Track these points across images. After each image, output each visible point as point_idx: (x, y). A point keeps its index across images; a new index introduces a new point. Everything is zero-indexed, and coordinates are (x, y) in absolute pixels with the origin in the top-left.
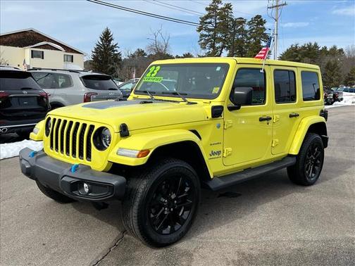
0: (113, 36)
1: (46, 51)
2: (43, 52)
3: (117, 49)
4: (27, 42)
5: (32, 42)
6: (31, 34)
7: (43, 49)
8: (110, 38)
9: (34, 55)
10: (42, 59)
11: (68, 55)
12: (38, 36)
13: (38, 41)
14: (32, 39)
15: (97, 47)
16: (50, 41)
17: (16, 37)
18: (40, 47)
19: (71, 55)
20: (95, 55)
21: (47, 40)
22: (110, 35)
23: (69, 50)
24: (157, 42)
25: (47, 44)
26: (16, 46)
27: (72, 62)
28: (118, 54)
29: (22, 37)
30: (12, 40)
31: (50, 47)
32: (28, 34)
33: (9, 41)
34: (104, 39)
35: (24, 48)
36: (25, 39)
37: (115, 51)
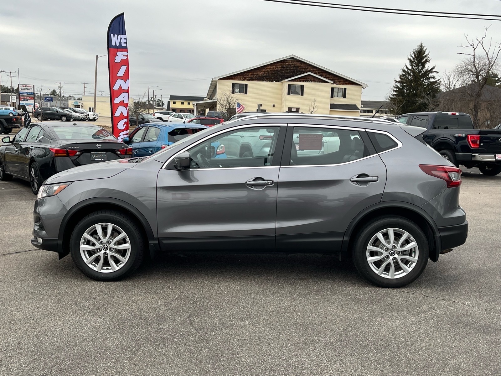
0: (430, 57)
1: (308, 86)
2: (303, 86)
3: (434, 74)
4: (286, 75)
5: (292, 74)
6: (292, 63)
7: (303, 81)
8: (424, 60)
9: (291, 91)
10: (301, 95)
11: (338, 88)
12: (300, 64)
13: (300, 71)
14: (292, 69)
15: (403, 73)
16: (316, 70)
17: (273, 68)
18: (299, 80)
19: (343, 88)
20: (399, 85)
21: (311, 70)
22: (424, 55)
23: (341, 81)
24: (475, 58)
25: (309, 75)
26: (272, 81)
27: (345, 97)
28: (436, 82)
29: (280, 67)
30: (268, 73)
31: (312, 78)
32: (288, 64)
33: (264, 75)
34: (414, 61)
35: (281, 82)
36: (284, 71)
37: (431, 77)
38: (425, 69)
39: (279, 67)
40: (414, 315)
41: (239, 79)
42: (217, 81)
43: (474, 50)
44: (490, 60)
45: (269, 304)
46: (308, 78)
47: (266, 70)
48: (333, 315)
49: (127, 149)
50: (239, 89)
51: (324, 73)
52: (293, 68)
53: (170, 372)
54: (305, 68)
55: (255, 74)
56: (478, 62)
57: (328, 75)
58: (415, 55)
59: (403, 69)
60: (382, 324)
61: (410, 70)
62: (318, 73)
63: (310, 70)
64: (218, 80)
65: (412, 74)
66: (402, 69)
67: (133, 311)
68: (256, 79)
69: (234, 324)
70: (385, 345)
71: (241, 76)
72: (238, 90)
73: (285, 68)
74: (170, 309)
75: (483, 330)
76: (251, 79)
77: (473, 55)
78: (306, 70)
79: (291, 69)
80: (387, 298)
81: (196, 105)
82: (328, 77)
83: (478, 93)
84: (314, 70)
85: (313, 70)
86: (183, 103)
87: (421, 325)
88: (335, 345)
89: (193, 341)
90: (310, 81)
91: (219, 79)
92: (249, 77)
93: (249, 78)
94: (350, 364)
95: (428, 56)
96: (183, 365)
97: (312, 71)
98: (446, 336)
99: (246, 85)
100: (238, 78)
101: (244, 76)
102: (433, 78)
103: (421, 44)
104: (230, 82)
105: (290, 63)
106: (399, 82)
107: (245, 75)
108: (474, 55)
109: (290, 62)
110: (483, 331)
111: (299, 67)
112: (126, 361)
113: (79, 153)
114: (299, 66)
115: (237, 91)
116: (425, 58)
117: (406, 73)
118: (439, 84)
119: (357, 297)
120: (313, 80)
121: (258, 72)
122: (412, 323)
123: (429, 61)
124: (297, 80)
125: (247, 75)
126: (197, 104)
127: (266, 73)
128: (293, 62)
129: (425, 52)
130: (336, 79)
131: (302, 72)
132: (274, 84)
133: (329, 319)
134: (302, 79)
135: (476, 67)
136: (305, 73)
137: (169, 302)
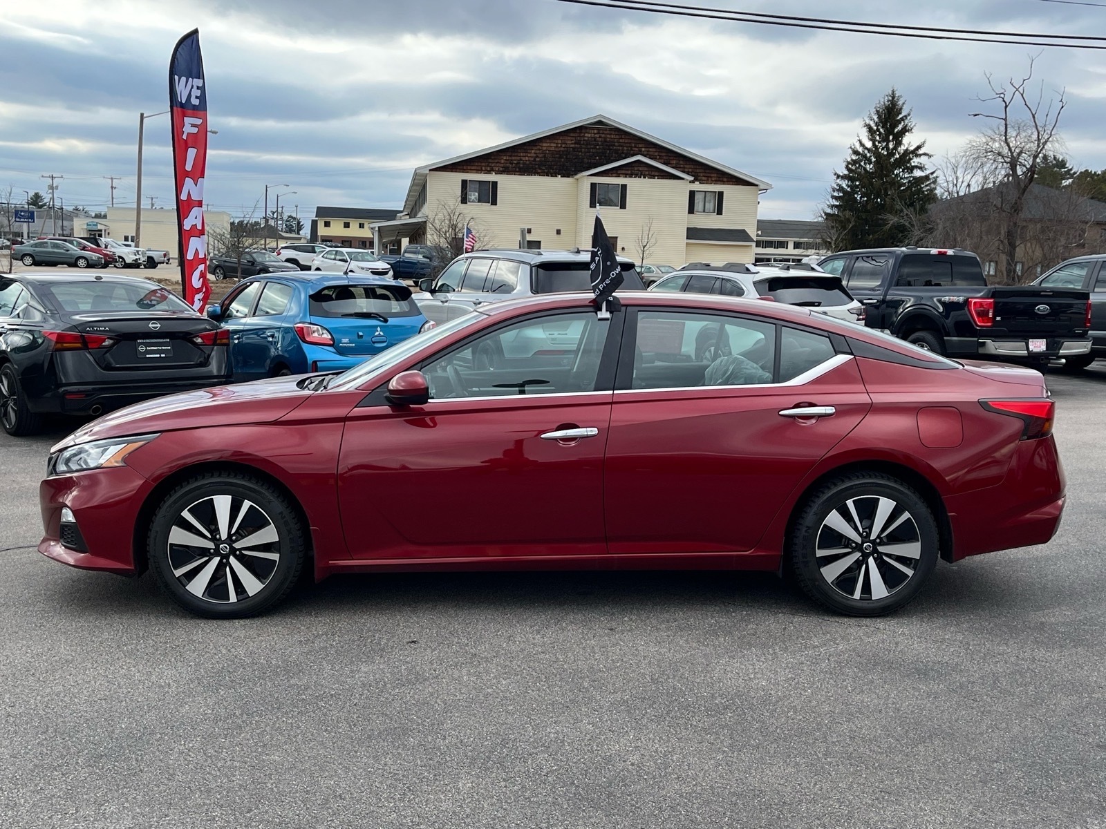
1: (635, 186)
2: (624, 187)
3: (923, 160)
4: (586, 160)
5: (600, 159)
6: (599, 133)
7: (625, 176)
8: (900, 127)
9: (597, 197)
10: (621, 208)
11: (705, 192)
12: (617, 137)
13: (617, 153)
14: (599, 149)
15: (854, 157)
16: (654, 150)
17: (555, 145)
18: (617, 173)
19: (716, 192)
20: (844, 186)
21: (643, 149)
22: (900, 116)
23: (713, 175)
24: (1008, 126)
25: (638, 160)
26: (554, 175)
27: (720, 212)
28: (927, 178)
29: (572, 144)
30: (545, 157)
31: (646, 169)
32: (589, 136)
33: (535, 160)
34: (878, 130)
35: (576, 177)
36: (581, 152)
37: (916, 167)
38: (902, 149)
39: (570, 142)
40: (793, 653)
41: (479, 171)
42: (426, 175)
43: (1006, 107)
44: (1040, 129)
45: (512, 638)
46: (636, 169)
47: (540, 150)
48: (636, 656)
49: (217, 332)
50: (477, 194)
51: (672, 158)
52: (602, 145)
53: (309, 755)
54: (628, 145)
55: (514, 158)
56: (1014, 134)
57: (681, 162)
58: (879, 117)
59: (853, 147)
60: (728, 669)
61: (869, 150)
62: (658, 157)
63: (641, 151)
64: (428, 172)
65: (873, 159)
66: (851, 148)
67: (236, 657)
68: (517, 169)
69: (439, 675)
70: (727, 703)
71: (483, 164)
72: (474, 195)
73: (583, 146)
74: (311, 651)
75: (919, 675)
76: (506, 171)
77: (1004, 118)
78: (632, 150)
79: (598, 147)
80: (746, 625)
81: (377, 229)
82: (682, 166)
83: (1016, 203)
84: (651, 150)
85: (647, 149)
86: (347, 225)
87: (803, 670)
88: (631, 704)
89: (355, 705)
90: (641, 174)
91: (430, 170)
92: (502, 165)
93: (501, 169)
94: (654, 734)
95: (908, 118)
96: (334, 743)
97: (645, 153)
98: (847, 687)
99: (495, 184)
100: (475, 168)
101: (490, 164)
102: (921, 168)
103: (893, 91)
104: (458, 177)
105: (595, 134)
106: (844, 177)
107: (490, 161)
108: (1005, 120)
109: (596, 131)
110: (917, 676)
111: (616, 144)
112: (223, 740)
113: (111, 342)
114: (616, 140)
115: (473, 197)
116: (902, 124)
117: (860, 156)
118: (935, 182)
119: (689, 623)
120: (647, 173)
121: (522, 154)
122: (787, 666)
123: (909, 131)
124: (612, 174)
125: (496, 161)
126: (379, 227)
127: (540, 156)
128: (601, 132)
129: (901, 109)
130: (701, 171)
131: (624, 155)
132: (559, 182)
133: (626, 662)
134: (623, 172)
135: (1011, 145)
136: (629, 157)
137: (309, 640)
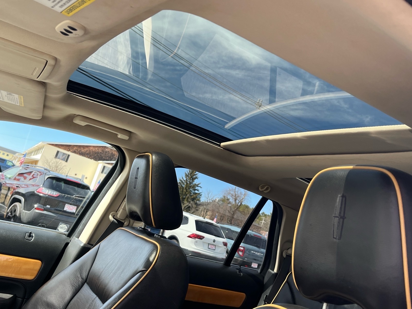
4: (104, 158)
9: (104, 171)
17: (94, 149)
32: (107, 150)
33: (86, 152)
35: (98, 161)
36: (103, 154)
37: (197, 190)
39: (100, 150)
42: (45, 145)
55: (79, 149)
68: (79, 153)
71: (67, 148)
76: (75, 152)
79: (109, 154)
83: (234, 211)
99: (69, 156)
100: (64, 148)
101: (70, 149)
104: (56, 149)
109: (110, 149)
115: (59, 157)
121: (82, 149)
123: (197, 178)
127: (89, 151)
132: (92, 161)
